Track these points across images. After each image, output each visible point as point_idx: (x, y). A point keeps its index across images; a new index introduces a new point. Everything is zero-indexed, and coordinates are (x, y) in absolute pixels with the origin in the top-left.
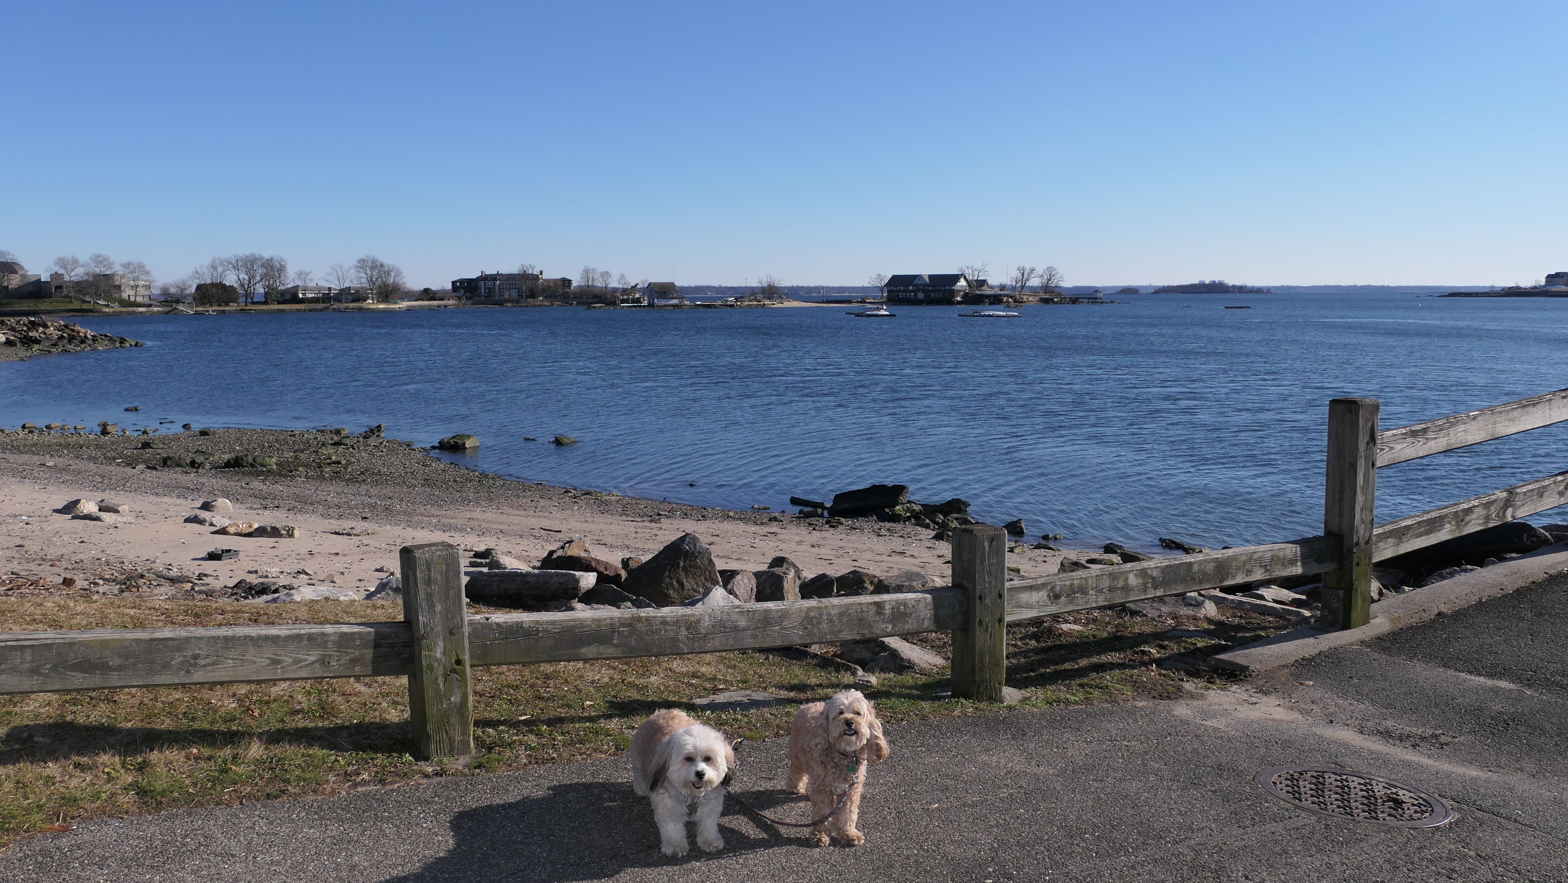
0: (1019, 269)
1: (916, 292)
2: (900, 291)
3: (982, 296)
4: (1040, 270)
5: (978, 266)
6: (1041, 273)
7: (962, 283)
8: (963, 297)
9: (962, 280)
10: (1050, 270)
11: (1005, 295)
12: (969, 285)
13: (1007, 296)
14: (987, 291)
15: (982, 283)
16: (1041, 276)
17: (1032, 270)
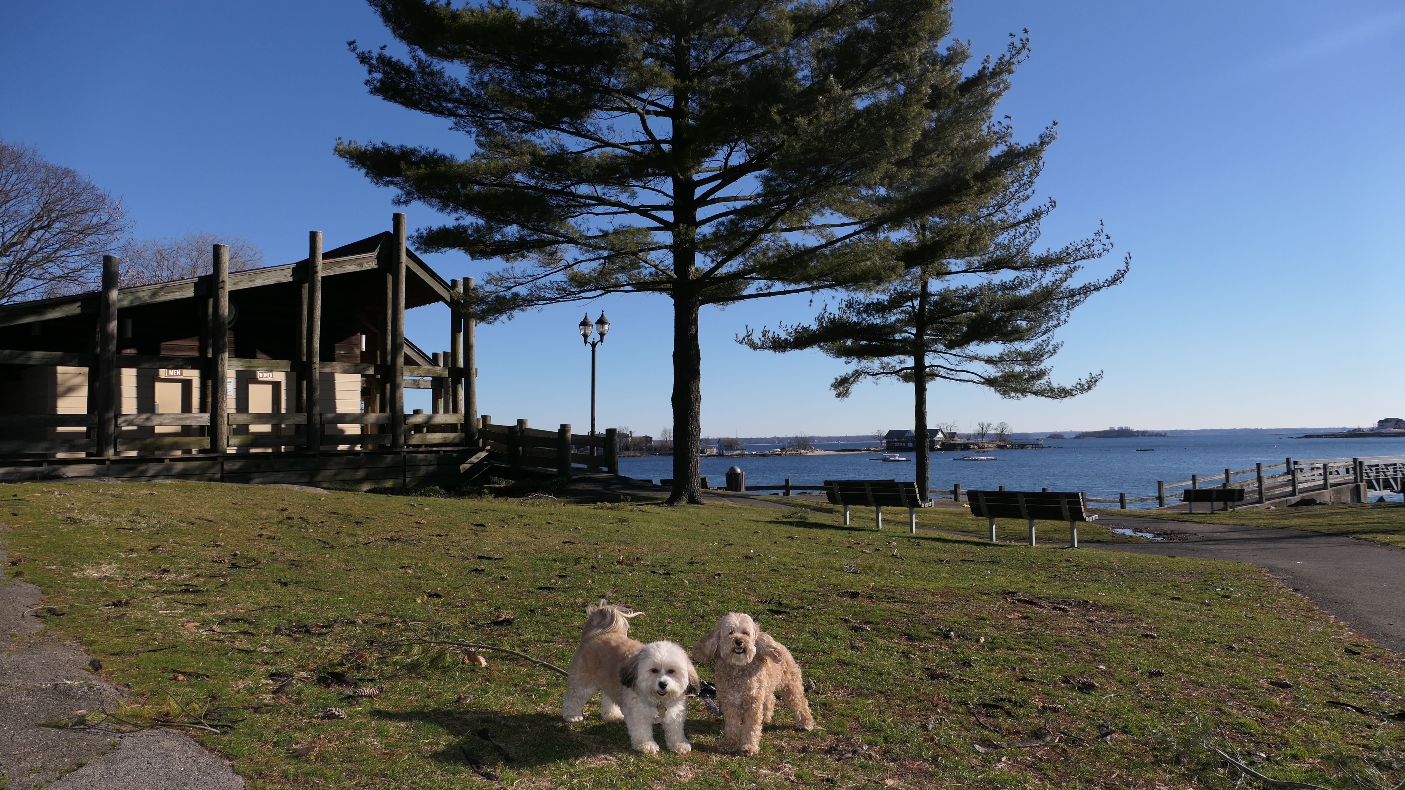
0: (979, 424)
1: (907, 442)
2: (895, 442)
3: (955, 444)
4: (995, 425)
5: (950, 423)
6: (995, 426)
7: (940, 435)
8: (941, 445)
9: (940, 433)
10: (1002, 424)
11: (971, 444)
12: (945, 437)
13: (973, 444)
14: (958, 441)
15: (953, 435)
16: (996, 429)
17: (989, 425)
